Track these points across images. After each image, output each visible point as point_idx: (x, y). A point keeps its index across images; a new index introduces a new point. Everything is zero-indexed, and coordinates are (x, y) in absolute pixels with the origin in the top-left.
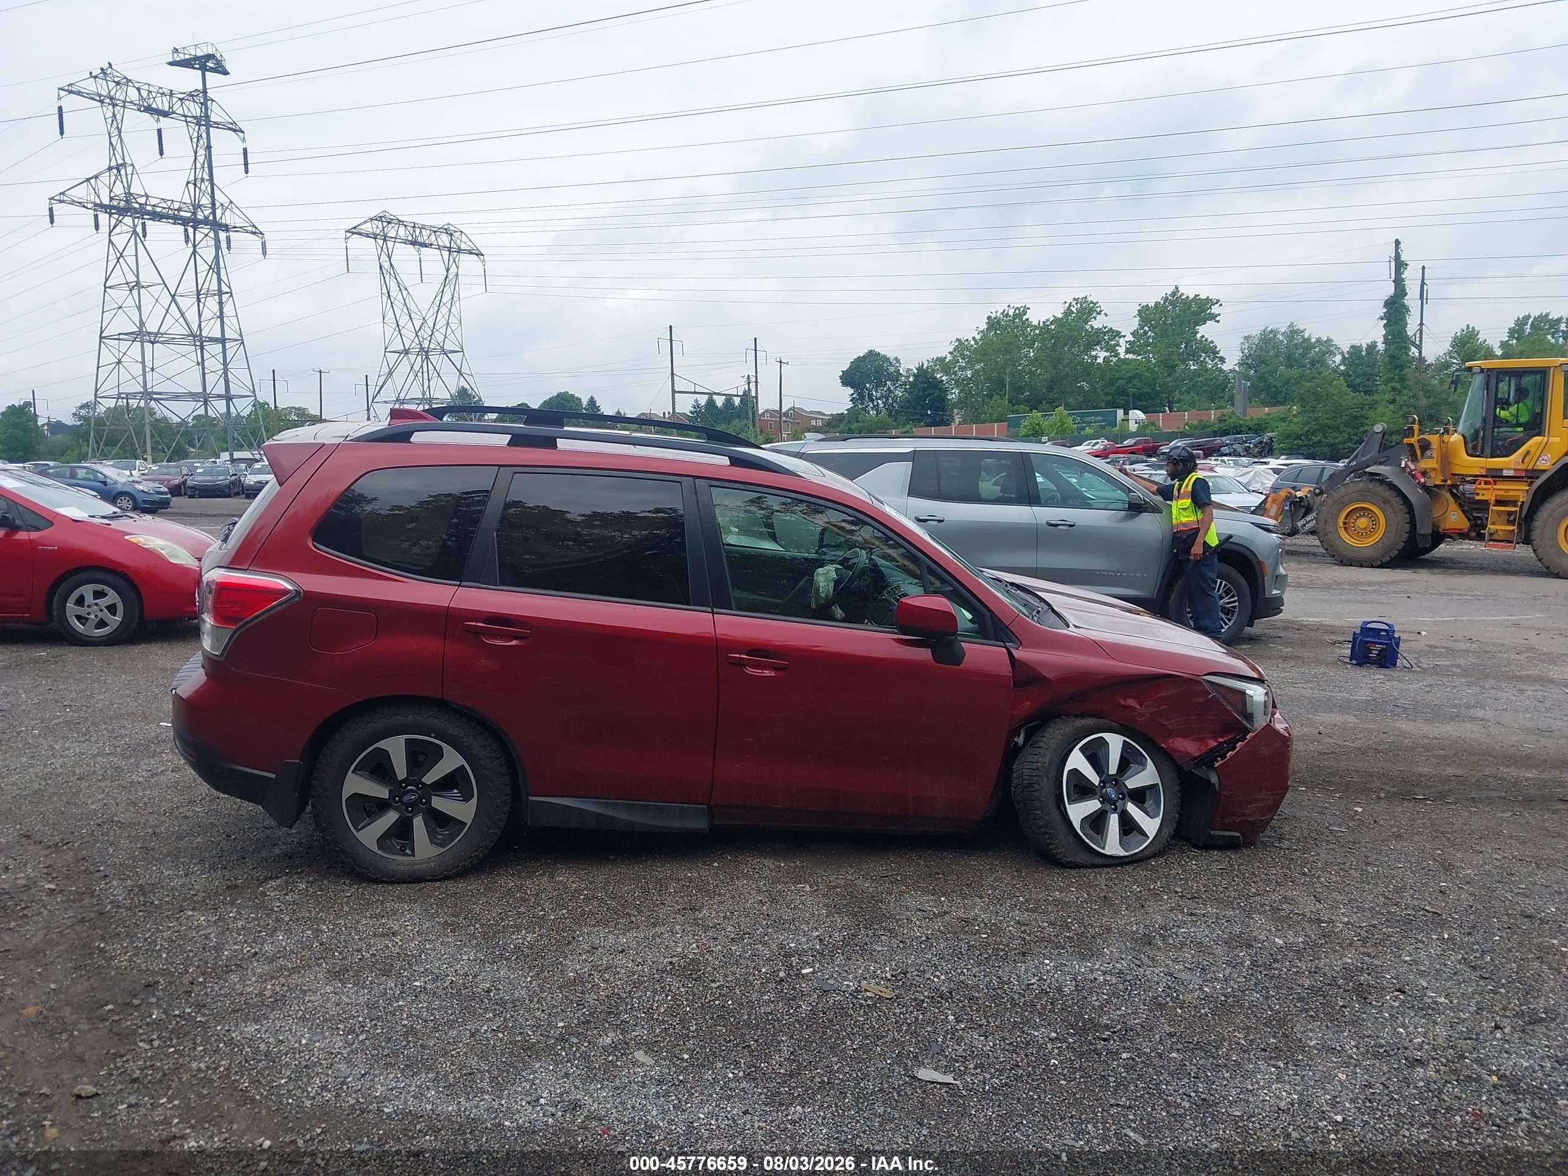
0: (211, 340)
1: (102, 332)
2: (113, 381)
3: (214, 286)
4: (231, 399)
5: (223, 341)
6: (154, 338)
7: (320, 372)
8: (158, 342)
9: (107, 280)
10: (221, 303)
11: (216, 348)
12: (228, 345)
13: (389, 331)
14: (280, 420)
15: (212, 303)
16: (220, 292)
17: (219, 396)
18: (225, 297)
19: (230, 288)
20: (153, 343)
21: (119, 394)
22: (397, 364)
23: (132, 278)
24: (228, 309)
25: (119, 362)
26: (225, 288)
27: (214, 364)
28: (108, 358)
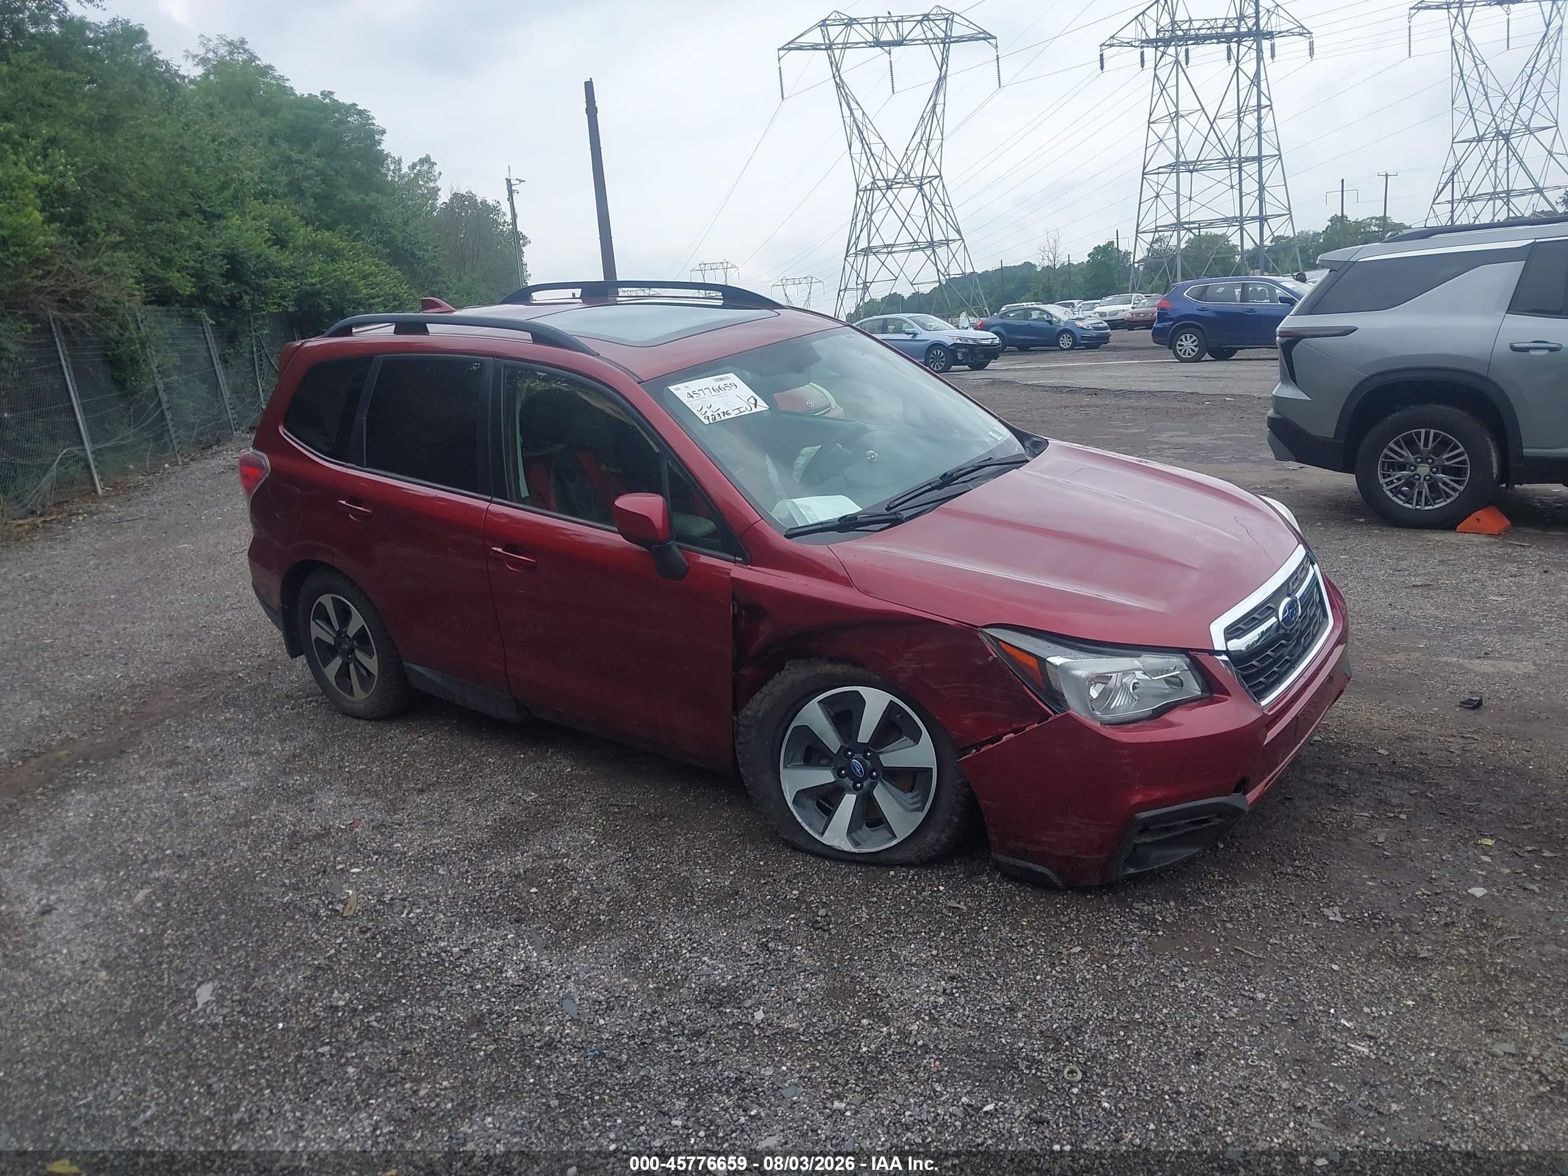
0: (1247, 159)
1: (1144, 168)
2: (1151, 217)
3: (1253, 102)
4: (1266, 220)
5: (1259, 159)
6: (1193, 167)
7: (1387, 176)
8: (1197, 171)
9: (1151, 115)
10: (1259, 119)
11: (1251, 168)
12: (1264, 163)
13: (1459, 117)
14: (1357, 233)
15: (1250, 120)
16: (1259, 107)
17: (1252, 218)
18: (1264, 111)
19: (1270, 100)
20: (1191, 172)
21: (1157, 227)
22: (1466, 155)
23: (1173, 109)
24: (1267, 125)
25: (1157, 196)
26: (1264, 101)
27: (1250, 186)
28: (1149, 193)
